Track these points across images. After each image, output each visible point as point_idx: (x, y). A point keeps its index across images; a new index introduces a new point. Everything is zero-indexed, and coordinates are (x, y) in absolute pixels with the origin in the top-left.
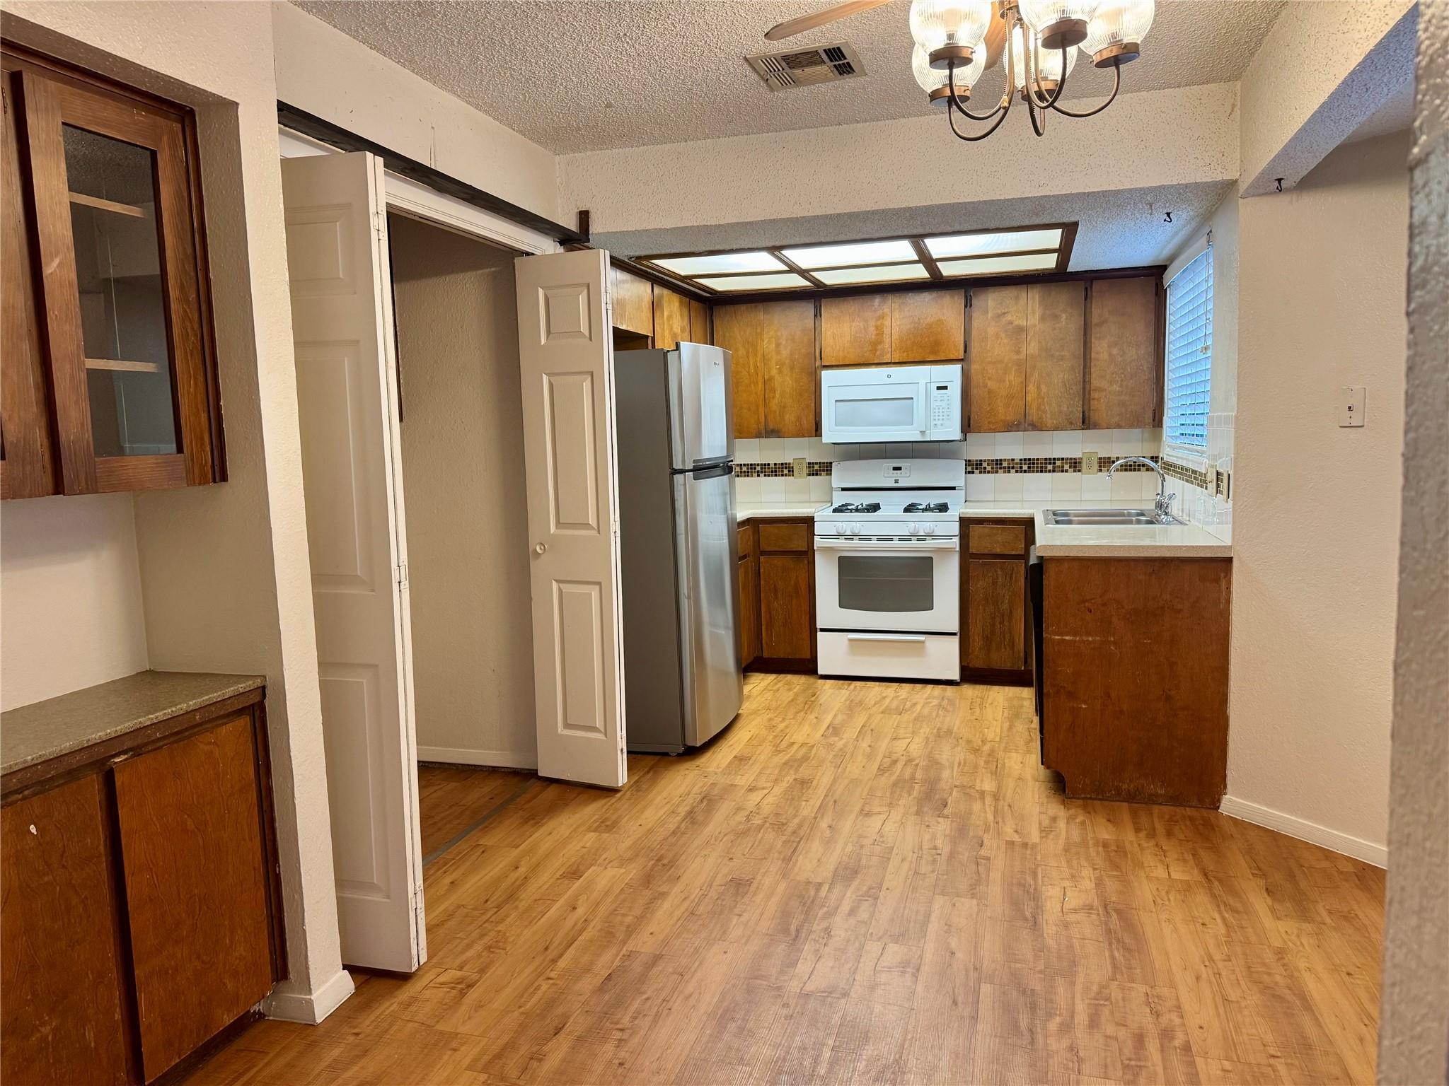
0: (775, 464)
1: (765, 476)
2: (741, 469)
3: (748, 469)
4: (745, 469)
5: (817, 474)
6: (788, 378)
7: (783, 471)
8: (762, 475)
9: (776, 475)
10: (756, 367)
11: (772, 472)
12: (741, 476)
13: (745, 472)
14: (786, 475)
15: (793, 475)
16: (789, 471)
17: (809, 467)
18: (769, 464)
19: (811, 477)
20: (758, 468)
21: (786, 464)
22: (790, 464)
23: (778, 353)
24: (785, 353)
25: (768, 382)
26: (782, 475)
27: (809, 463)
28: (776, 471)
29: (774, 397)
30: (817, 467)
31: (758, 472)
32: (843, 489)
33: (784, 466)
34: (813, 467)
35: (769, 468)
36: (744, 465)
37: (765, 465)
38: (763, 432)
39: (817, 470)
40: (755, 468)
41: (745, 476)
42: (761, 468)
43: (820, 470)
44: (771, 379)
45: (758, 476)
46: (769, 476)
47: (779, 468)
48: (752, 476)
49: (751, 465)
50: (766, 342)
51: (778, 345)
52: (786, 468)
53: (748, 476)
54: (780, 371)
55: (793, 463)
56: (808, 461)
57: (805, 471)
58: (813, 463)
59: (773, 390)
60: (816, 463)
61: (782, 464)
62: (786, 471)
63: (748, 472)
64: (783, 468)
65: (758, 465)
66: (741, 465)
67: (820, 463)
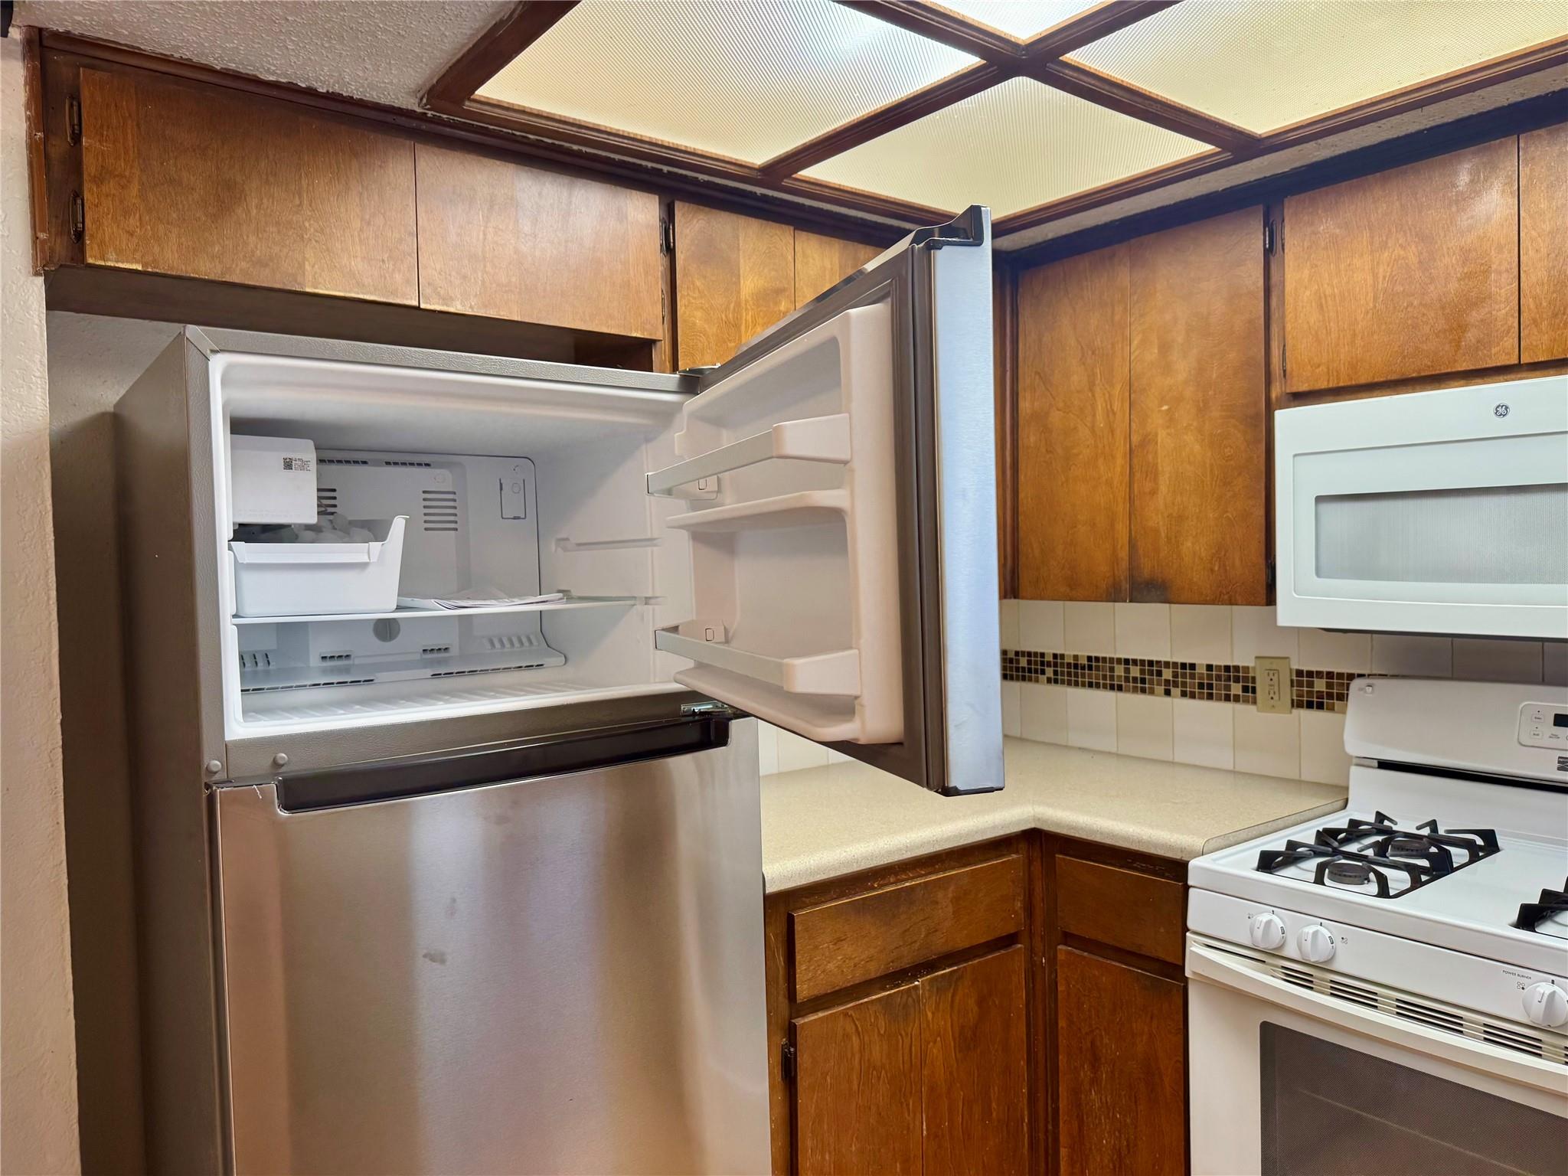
0: (1209, 667)
1: (1184, 694)
2: (1127, 671)
3: (1142, 672)
4: (1135, 672)
5: (1320, 706)
6: (1189, 437)
7: (1228, 688)
8: (1174, 690)
9: (1210, 697)
10: (1110, 412)
11: (1201, 686)
12: (1128, 691)
13: (1135, 679)
14: (1237, 699)
15: (1255, 702)
16: (1245, 689)
17: (1300, 684)
18: (1193, 666)
19: (1305, 714)
20: (1167, 674)
21: (1237, 668)
22: (1246, 669)
23: (1167, 369)
24: (1183, 368)
25: (1138, 452)
26: (1227, 698)
27: (1299, 673)
28: (1210, 686)
29: (1154, 492)
30: (1320, 685)
31: (1167, 682)
32: (1384, 765)
33: (1231, 672)
34: (1311, 684)
35: (1193, 676)
36: (1135, 662)
37: (1184, 666)
38: (1126, 586)
39: (1320, 694)
40: (1159, 674)
41: (1135, 690)
42: (1175, 675)
43: (1330, 696)
44: (1148, 441)
45: (1168, 693)
46: (1193, 696)
47: (1219, 678)
48: (1152, 692)
49: (1151, 663)
50: (1135, 343)
51: (1165, 348)
52: (1237, 680)
53: (1143, 691)
54: (1171, 420)
55: (1254, 668)
56: (1295, 666)
57: (1287, 694)
58: (1310, 674)
59: (1153, 473)
60: (1319, 674)
61: (1227, 668)
62: (1236, 689)
63: (1143, 681)
64: (1228, 679)
65: (1167, 664)
66: (1127, 661)
67: (1330, 675)
